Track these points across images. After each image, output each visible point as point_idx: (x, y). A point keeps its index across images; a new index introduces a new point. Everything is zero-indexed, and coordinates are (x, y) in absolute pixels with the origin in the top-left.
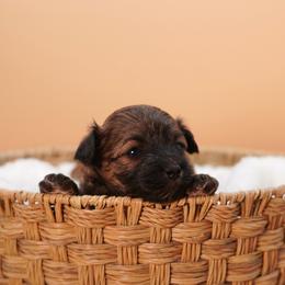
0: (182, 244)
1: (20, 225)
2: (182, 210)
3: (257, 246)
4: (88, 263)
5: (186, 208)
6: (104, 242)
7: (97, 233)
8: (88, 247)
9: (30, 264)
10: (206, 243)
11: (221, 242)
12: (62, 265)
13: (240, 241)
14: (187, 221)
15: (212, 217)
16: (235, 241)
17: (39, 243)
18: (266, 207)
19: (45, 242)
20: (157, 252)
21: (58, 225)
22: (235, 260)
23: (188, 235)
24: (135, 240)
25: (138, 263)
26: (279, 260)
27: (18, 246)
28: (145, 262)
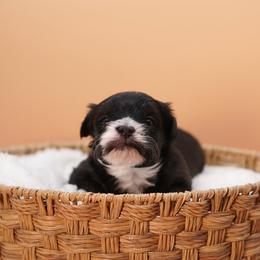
0: (158, 235)
1: (16, 217)
2: (158, 206)
3: (226, 237)
4: (76, 251)
5: (161, 204)
6: (89, 233)
7: (83, 225)
8: (76, 237)
9: (25, 251)
10: (180, 234)
11: (193, 234)
12: (53, 252)
13: (210, 234)
14: (163, 216)
15: (185, 212)
16: (206, 233)
17: (33, 233)
18: (233, 203)
19: (38, 232)
20: (136, 243)
21: (49, 218)
22: (206, 249)
23: (164, 227)
24: (116, 232)
25: (119, 252)
26: (245, 249)
27: (14, 234)
28: (126, 251)
